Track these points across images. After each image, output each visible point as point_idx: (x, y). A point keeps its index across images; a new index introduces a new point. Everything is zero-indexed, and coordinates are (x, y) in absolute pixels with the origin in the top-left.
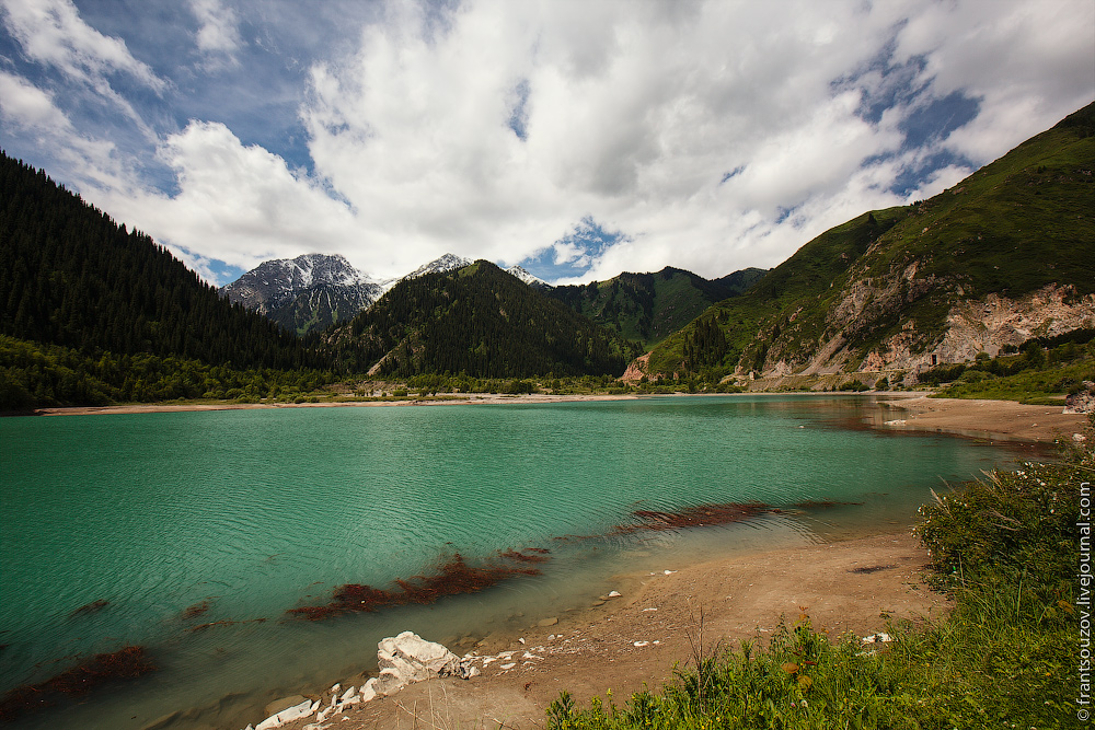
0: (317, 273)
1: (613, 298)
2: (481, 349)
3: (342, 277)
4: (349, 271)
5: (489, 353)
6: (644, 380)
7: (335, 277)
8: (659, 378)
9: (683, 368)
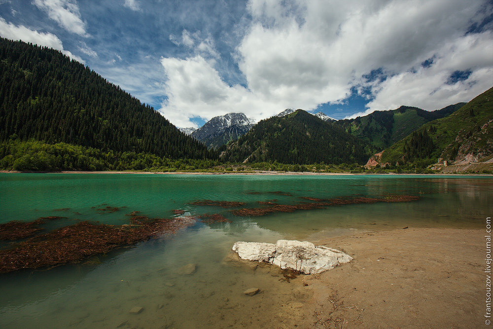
0: (233, 121)
1: (369, 125)
2: (295, 151)
3: (243, 122)
4: (246, 119)
5: (298, 153)
6: (378, 166)
7: (240, 122)
8: (387, 165)
9: (403, 159)
